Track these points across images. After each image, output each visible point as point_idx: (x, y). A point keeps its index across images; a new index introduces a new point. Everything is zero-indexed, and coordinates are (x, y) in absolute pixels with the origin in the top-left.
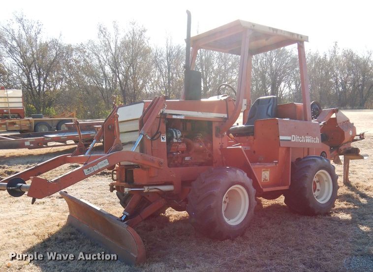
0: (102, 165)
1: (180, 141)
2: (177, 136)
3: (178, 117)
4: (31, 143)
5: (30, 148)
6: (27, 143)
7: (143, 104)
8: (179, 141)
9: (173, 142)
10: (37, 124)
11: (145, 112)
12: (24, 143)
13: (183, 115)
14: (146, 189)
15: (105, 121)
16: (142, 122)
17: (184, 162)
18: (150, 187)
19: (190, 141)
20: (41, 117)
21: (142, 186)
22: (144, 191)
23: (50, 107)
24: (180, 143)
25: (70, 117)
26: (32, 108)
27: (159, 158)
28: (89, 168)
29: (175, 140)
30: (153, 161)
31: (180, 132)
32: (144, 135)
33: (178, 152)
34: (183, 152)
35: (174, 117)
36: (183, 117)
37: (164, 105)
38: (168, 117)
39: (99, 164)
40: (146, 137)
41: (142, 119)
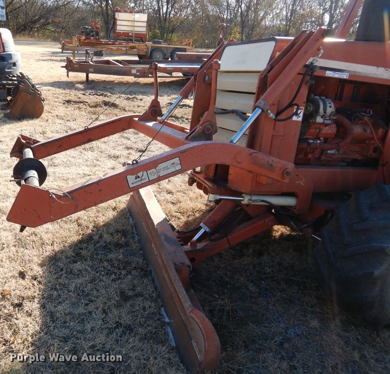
0: (167, 168)
1: (329, 122)
2: (325, 112)
3: (337, 75)
4: (138, 71)
5: (136, 76)
6: (134, 71)
7: (273, 44)
8: (326, 122)
9: (315, 123)
10: (154, 50)
11: (273, 63)
12: (131, 71)
13: (347, 71)
14: (246, 200)
15: (202, 67)
16: (265, 81)
17: (323, 157)
18: (254, 198)
19: (346, 121)
20: (160, 43)
21: (239, 194)
22: (243, 203)
23: (172, 34)
24: (326, 125)
25: (186, 45)
26: (158, 33)
27: (284, 162)
28: (140, 174)
29: (319, 120)
30: (271, 167)
31: (332, 104)
32: (263, 111)
33: (319, 139)
34: (326, 140)
35: (329, 74)
36: (345, 76)
37: (319, 50)
38: (318, 73)
39: (161, 166)
40: (267, 114)
41: (266, 76)
